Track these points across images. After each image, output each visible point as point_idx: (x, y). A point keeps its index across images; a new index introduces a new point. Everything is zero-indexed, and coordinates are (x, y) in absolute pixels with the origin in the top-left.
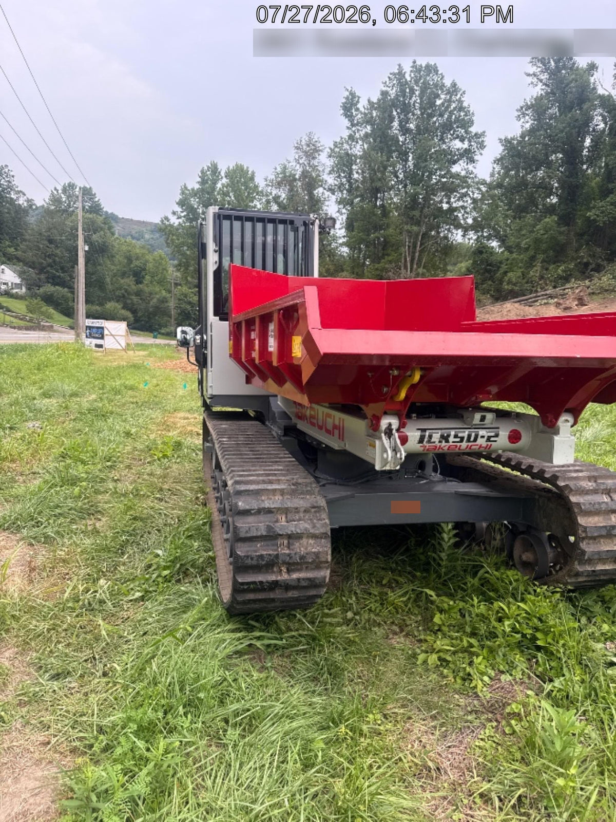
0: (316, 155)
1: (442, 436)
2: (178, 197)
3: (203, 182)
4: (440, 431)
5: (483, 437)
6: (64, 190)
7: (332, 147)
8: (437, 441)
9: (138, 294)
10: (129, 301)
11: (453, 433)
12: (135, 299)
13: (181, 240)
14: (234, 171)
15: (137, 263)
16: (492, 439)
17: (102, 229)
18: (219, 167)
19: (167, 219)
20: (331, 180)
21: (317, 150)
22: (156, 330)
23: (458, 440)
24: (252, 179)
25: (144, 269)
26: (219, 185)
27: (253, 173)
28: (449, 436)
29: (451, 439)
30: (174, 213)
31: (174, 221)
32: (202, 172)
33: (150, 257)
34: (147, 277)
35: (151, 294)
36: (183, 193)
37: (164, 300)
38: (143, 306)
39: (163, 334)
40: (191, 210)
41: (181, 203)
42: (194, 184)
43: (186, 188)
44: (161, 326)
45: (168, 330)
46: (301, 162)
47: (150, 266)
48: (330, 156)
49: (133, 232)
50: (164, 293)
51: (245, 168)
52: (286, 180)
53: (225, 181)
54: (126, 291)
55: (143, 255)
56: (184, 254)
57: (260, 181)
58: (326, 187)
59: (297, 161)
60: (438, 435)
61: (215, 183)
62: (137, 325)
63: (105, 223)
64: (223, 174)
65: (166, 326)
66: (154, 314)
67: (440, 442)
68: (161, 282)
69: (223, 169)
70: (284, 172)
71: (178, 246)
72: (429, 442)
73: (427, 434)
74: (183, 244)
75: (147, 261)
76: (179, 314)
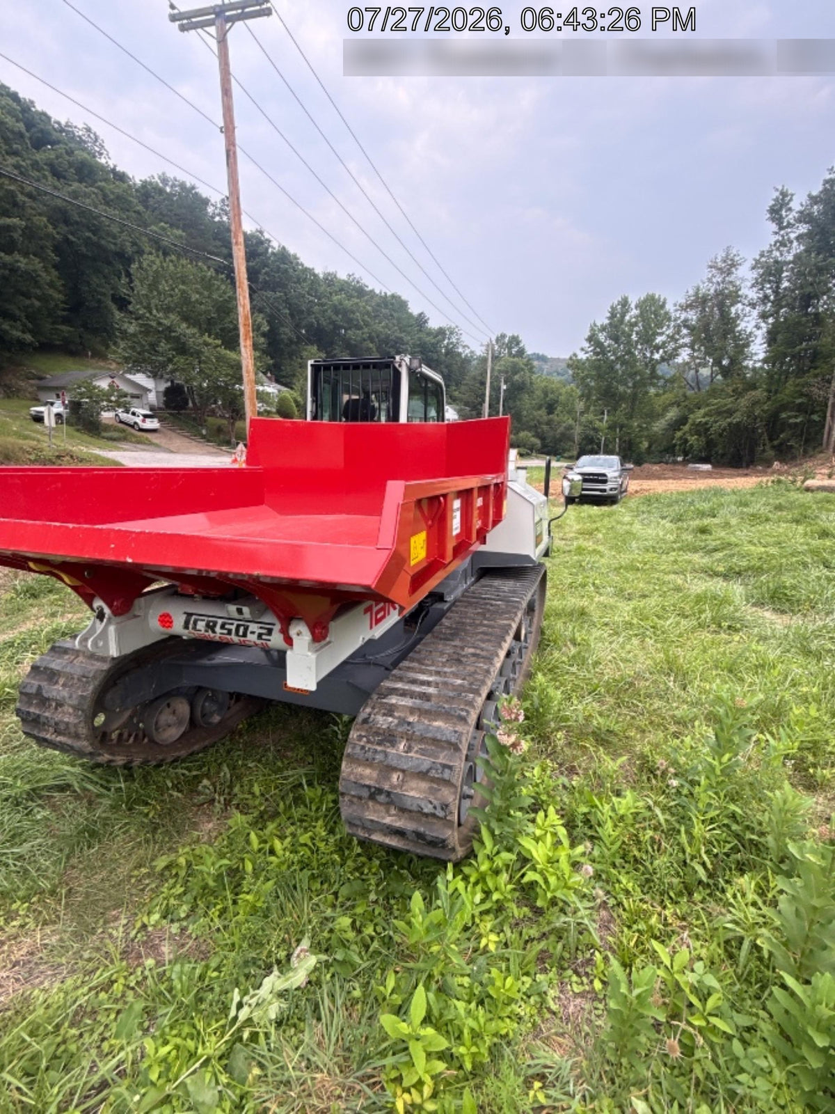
0: (733, 269)
1: (207, 625)
2: (587, 334)
3: (613, 316)
4: (206, 618)
5: (253, 633)
6: (497, 340)
7: (758, 257)
8: (203, 629)
9: (549, 423)
10: (539, 430)
11: (220, 622)
12: (545, 427)
13: (586, 372)
14: (645, 301)
15: (551, 396)
16: (264, 637)
17: (523, 370)
18: (630, 300)
19: (575, 355)
20: (753, 294)
21: (734, 265)
22: (559, 454)
23: (225, 631)
24: (663, 306)
25: (557, 401)
26: (627, 318)
27: (665, 300)
28: (215, 624)
29: (218, 629)
30: (582, 349)
31: (582, 356)
32: (612, 307)
33: (563, 391)
34: (559, 408)
35: (559, 423)
36: (592, 329)
37: (570, 428)
38: (551, 433)
39: (566, 458)
40: (598, 344)
41: (590, 339)
42: (603, 320)
43: (595, 325)
44: (564, 450)
45: (570, 454)
46: (714, 280)
47: (562, 398)
48: (753, 268)
49: (559, 370)
50: (571, 422)
51: (657, 297)
52: (700, 301)
53: (635, 312)
54: (538, 421)
55: (558, 389)
56: (587, 385)
57: (669, 307)
58: (746, 302)
59: (710, 280)
60: (203, 623)
61: (623, 316)
62: (545, 450)
63: (526, 365)
64: (633, 306)
65: (569, 450)
66: (560, 440)
67: (206, 631)
68: (571, 412)
69: (633, 301)
70: (697, 294)
71: (583, 379)
72: (194, 628)
73: (193, 618)
74: (587, 376)
75: (560, 394)
76: (583, 439)
